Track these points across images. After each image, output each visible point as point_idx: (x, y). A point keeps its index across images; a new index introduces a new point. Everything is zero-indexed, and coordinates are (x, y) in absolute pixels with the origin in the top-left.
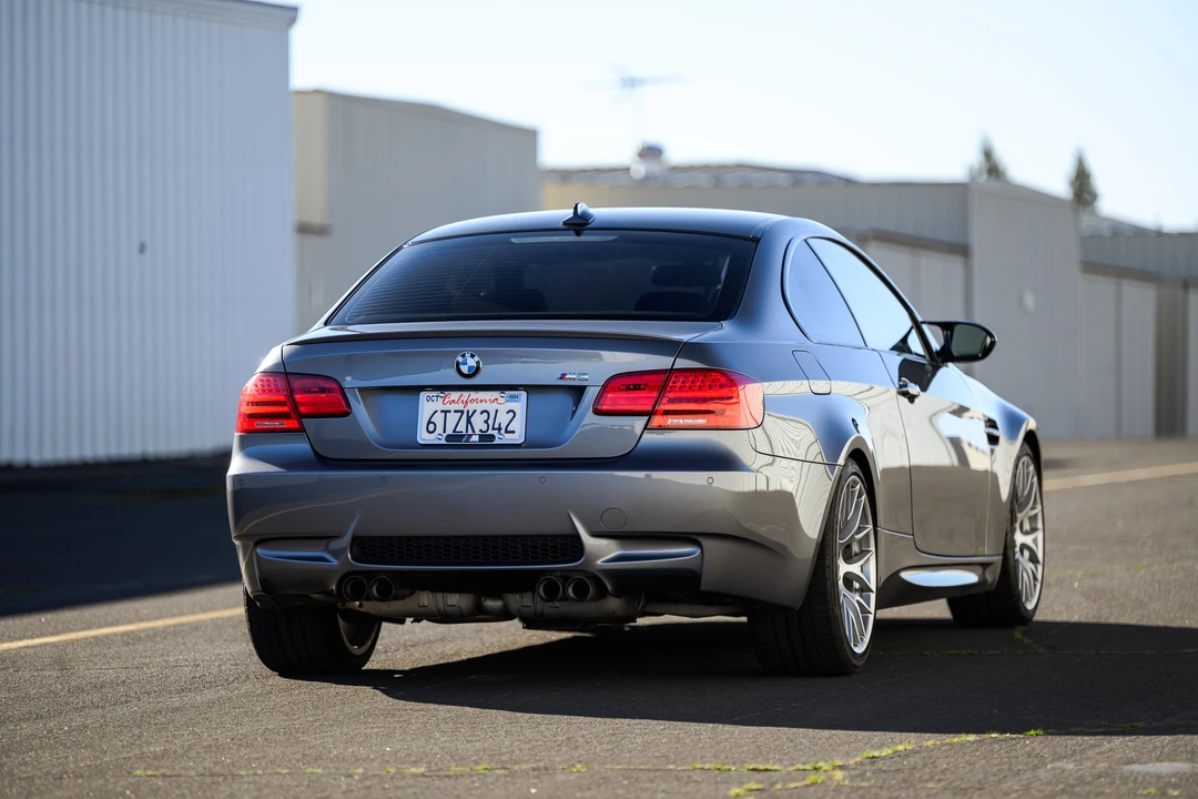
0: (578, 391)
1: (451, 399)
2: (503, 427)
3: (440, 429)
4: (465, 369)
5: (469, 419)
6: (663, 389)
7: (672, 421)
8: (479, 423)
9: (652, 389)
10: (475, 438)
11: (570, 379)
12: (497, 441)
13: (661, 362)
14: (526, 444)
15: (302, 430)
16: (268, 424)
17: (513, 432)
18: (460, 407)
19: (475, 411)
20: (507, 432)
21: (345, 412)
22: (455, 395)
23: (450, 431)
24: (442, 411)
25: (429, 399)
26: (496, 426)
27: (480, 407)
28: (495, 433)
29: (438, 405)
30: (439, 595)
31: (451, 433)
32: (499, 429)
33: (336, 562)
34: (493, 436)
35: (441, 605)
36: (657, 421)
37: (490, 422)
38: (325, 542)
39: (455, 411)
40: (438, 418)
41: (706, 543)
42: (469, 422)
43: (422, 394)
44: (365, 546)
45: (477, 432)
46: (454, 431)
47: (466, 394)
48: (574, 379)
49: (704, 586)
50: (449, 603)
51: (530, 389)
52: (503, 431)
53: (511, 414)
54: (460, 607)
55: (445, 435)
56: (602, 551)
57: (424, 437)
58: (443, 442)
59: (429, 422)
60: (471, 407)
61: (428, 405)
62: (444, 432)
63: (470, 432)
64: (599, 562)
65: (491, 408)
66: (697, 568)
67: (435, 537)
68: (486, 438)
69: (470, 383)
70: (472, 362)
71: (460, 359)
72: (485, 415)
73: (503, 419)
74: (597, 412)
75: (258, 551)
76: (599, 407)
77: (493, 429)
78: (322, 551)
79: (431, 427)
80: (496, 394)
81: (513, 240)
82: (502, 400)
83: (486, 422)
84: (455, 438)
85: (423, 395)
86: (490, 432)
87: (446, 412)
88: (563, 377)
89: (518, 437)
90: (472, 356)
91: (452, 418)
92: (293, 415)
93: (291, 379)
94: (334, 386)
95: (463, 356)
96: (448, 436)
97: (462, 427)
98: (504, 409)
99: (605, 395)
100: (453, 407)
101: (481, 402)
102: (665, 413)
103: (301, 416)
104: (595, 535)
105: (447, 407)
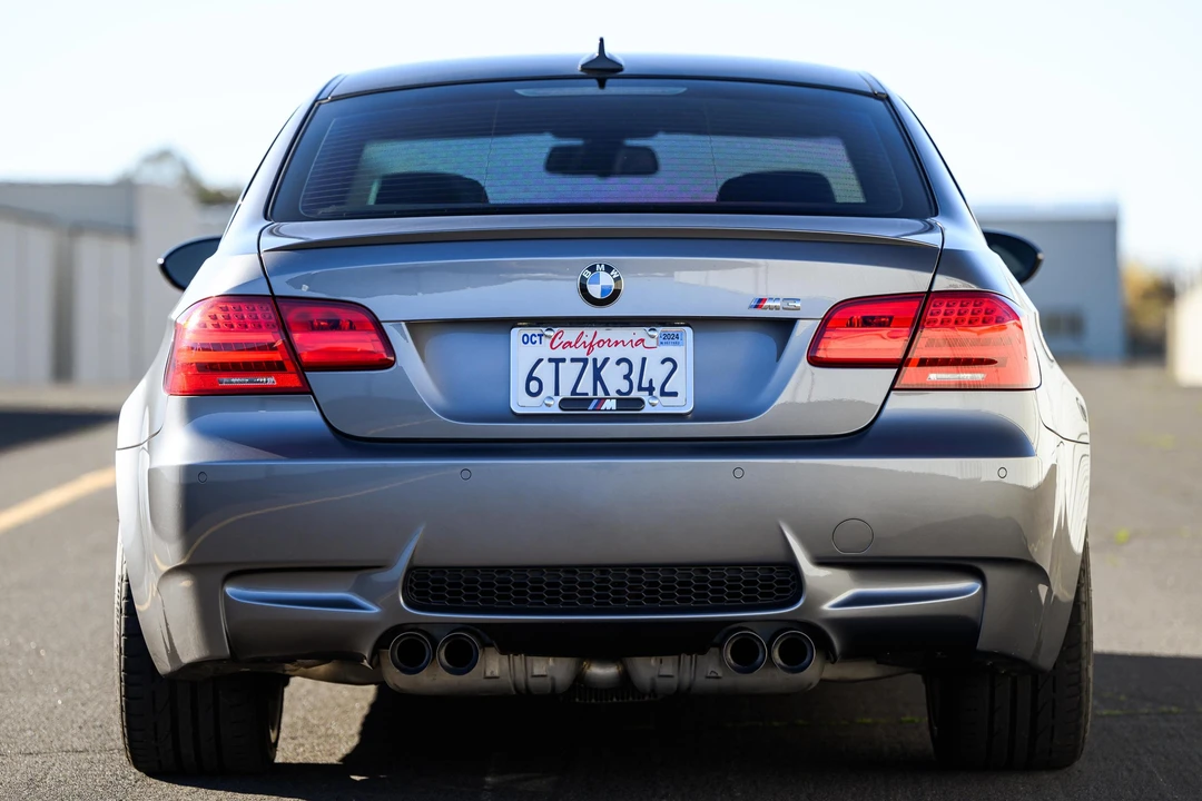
0: (784, 327)
1: (565, 339)
2: (657, 385)
3: (548, 389)
4: (595, 291)
5: (597, 371)
6: (917, 325)
7: (934, 376)
8: (614, 379)
9: (901, 324)
10: (610, 405)
11: (770, 308)
12: (647, 410)
13: (911, 281)
14: (697, 415)
15: (306, 390)
16: (236, 381)
17: (675, 394)
18: (581, 353)
19: (606, 360)
20: (663, 393)
21: (383, 361)
22: (570, 334)
23: (565, 392)
24: (550, 360)
25: (527, 340)
26: (645, 384)
27: (615, 353)
28: (644, 395)
29: (543, 350)
30: (518, 660)
31: (568, 395)
32: (650, 389)
33: (376, 610)
34: (640, 402)
35: (520, 677)
36: (911, 375)
37: (635, 377)
38: (354, 576)
39: (573, 360)
40: (545, 372)
41: (992, 573)
42: (597, 377)
43: (515, 331)
44: (426, 584)
45: (613, 394)
46: (574, 392)
47: (589, 332)
48: (777, 308)
49: (983, 643)
50: (537, 671)
51: (702, 324)
52: (657, 392)
53: (669, 365)
54: (553, 679)
55: (559, 399)
56: (830, 589)
57: (521, 402)
58: (556, 410)
59: (530, 378)
60: (599, 353)
61: (523, 352)
62: (557, 394)
63: (601, 394)
64: (826, 607)
65: (635, 355)
67: (517, 568)
68: (628, 403)
69: (602, 315)
70: (606, 280)
71: (587, 275)
72: (624, 366)
73: (656, 373)
74: (815, 362)
75: (229, 590)
76: (821, 354)
77: (640, 389)
78: (349, 591)
79: (534, 386)
80: (640, 332)
81: (520, 92)
82: (650, 342)
83: (627, 377)
84: (575, 406)
85: (517, 334)
86: (635, 394)
87: (557, 361)
88: (760, 303)
89: (684, 403)
90: (608, 269)
91: (569, 372)
92: (289, 365)
93: (284, 308)
94: (362, 317)
95: (592, 269)
96: (563, 400)
97: (586, 386)
98: (655, 356)
99: (827, 334)
100: (569, 353)
101: (617, 345)
102: (923, 362)
103: (304, 368)
104: (821, 562)
105: (559, 353)
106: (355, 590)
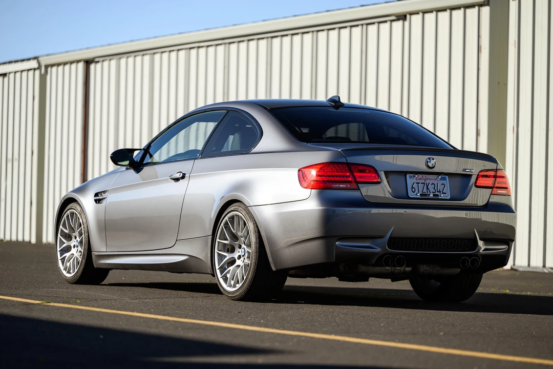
0: (470, 177)
1: (419, 178)
3: (417, 191)
4: (430, 165)
5: (427, 186)
7: (499, 191)
8: (431, 189)
10: (431, 195)
11: (467, 171)
12: (439, 197)
14: (451, 199)
15: (357, 189)
17: (446, 193)
18: (423, 181)
19: (429, 184)
20: (443, 193)
21: (379, 182)
22: (420, 176)
23: (421, 192)
24: (416, 183)
25: (410, 177)
26: (438, 190)
27: (431, 182)
29: (414, 180)
32: (440, 192)
33: (380, 249)
34: (438, 195)
36: (494, 191)
37: (436, 188)
39: (422, 183)
40: (416, 186)
42: (428, 188)
43: (407, 175)
45: (431, 193)
46: (423, 192)
47: (424, 176)
51: (450, 175)
53: (443, 186)
55: (419, 194)
56: (482, 246)
57: (411, 194)
58: (419, 197)
59: (412, 188)
60: (427, 182)
61: (410, 181)
62: (419, 192)
63: (429, 193)
65: (435, 182)
68: (435, 195)
69: (430, 171)
70: (433, 162)
71: (428, 160)
72: (433, 185)
73: (440, 187)
74: (477, 187)
75: (336, 243)
76: (477, 184)
77: (438, 192)
79: (413, 190)
80: (436, 176)
82: (438, 179)
83: (434, 188)
84: (423, 196)
86: (436, 193)
87: (418, 183)
88: (465, 170)
89: (447, 196)
91: (421, 186)
92: (353, 182)
93: (350, 166)
94: (373, 169)
95: (429, 159)
96: (421, 194)
97: (425, 191)
98: (440, 183)
99: (479, 179)
100: (420, 181)
101: (431, 180)
102: (497, 188)
103: (358, 183)
104: (481, 239)
105: (418, 181)
106: (372, 244)
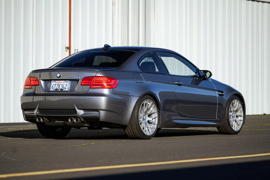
0: (78, 80)
2: (65, 88)
3: (54, 88)
4: (58, 76)
5: (59, 86)
7: (95, 87)
10: (60, 90)
14: (69, 91)
15: (32, 88)
17: (66, 89)
18: (58, 84)
20: (65, 89)
21: (38, 84)
22: (57, 81)
23: (55, 88)
24: (55, 84)
25: (53, 82)
27: (61, 84)
32: (64, 88)
33: (36, 114)
34: (63, 89)
36: (92, 87)
37: (63, 87)
40: (54, 86)
41: (100, 111)
42: (59, 87)
45: (60, 89)
47: (59, 81)
48: (77, 78)
49: (100, 120)
56: (81, 112)
57: (51, 89)
59: (52, 87)
60: (60, 84)
63: (59, 88)
64: (80, 115)
65: (63, 84)
66: (99, 116)
68: (62, 89)
69: (59, 79)
70: (59, 75)
73: (65, 86)
74: (81, 85)
79: (53, 87)
80: (64, 81)
83: (62, 87)
85: (52, 81)
88: (75, 78)
90: (59, 73)
91: (56, 86)
92: (31, 85)
93: (31, 78)
94: (37, 79)
95: (58, 73)
96: (55, 89)
97: (58, 88)
98: (65, 84)
104: (78, 109)
